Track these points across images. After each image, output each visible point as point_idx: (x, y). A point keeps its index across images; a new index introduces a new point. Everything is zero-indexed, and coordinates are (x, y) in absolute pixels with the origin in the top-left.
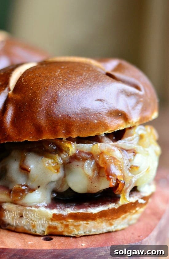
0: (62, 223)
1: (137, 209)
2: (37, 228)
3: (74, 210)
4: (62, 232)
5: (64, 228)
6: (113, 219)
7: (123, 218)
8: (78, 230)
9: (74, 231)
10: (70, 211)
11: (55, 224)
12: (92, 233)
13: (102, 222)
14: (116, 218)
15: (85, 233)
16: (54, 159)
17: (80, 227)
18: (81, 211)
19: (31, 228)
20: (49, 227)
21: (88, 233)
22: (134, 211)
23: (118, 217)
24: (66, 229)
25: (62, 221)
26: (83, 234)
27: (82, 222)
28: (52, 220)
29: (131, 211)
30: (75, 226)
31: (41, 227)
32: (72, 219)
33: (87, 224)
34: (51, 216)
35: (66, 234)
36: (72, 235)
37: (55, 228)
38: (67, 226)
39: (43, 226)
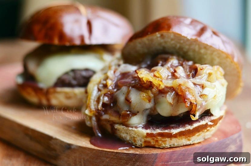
0: (154, 139)
1: (208, 129)
2: (137, 142)
3: (162, 130)
4: (154, 145)
5: (155, 143)
6: (190, 136)
7: (198, 136)
8: (165, 144)
9: (162, 144)
10: (158, 131)
11: (149, 139)
12: (175, 146)
13: (182, 139)
14: (192, 136)
15: (170, 145)
16: (148, 94)
17: (166, 142)
18: (166, 131)
19: (133, 142)
20: (145, 142)
21: (172, 146)
22: (206, 130)
23: (194, 135)
24: (157, 144)
25: (153, 138)
26: (169, 147)
27: (167, 139)
28: (146, 137)
29: (203, 130)
30: (163, 141)
31: (140, 141)
32: (160, 137)
33: (171, 140)
34: (145, 134)
35: (157, 146)
36: (161, 147)
37: (149, 142)
38: (157, 141)
39: (141, 141)
